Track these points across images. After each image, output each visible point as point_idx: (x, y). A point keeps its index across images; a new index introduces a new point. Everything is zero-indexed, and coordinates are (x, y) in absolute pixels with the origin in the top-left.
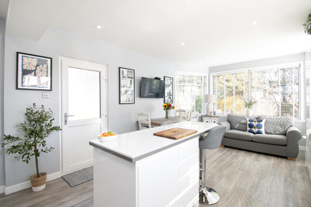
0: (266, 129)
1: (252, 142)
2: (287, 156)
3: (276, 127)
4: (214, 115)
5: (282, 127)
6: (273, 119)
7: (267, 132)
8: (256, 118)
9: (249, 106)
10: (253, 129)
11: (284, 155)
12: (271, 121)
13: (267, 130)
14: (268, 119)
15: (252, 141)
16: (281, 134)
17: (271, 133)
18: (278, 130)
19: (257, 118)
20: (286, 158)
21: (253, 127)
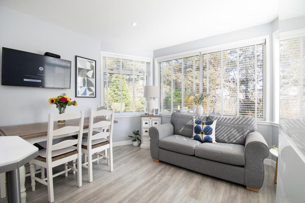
0: (217, 135)
1: (194, 158)
2: (245, 185)
3: (231, 132)
4: (157, 114)
5: (239, 132)
6: (228, 120)
7: (219, 139)
8: (205, 119)
9: (200, 102)
10: (200, 135)
11: (241, 182)
12: (226, 123)
13: (219, 136)
14: (222, 120)
15: (194, 156)
16: (238, 142)
17: (225, 140)
18: (233, 137)
19: (208, 118)
20: (244, 186)
21: (200, 133)
